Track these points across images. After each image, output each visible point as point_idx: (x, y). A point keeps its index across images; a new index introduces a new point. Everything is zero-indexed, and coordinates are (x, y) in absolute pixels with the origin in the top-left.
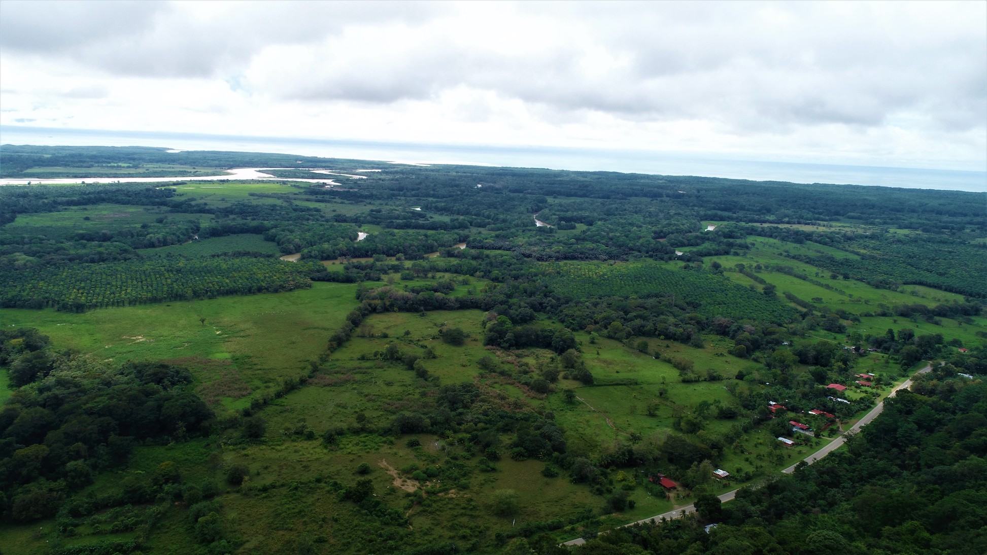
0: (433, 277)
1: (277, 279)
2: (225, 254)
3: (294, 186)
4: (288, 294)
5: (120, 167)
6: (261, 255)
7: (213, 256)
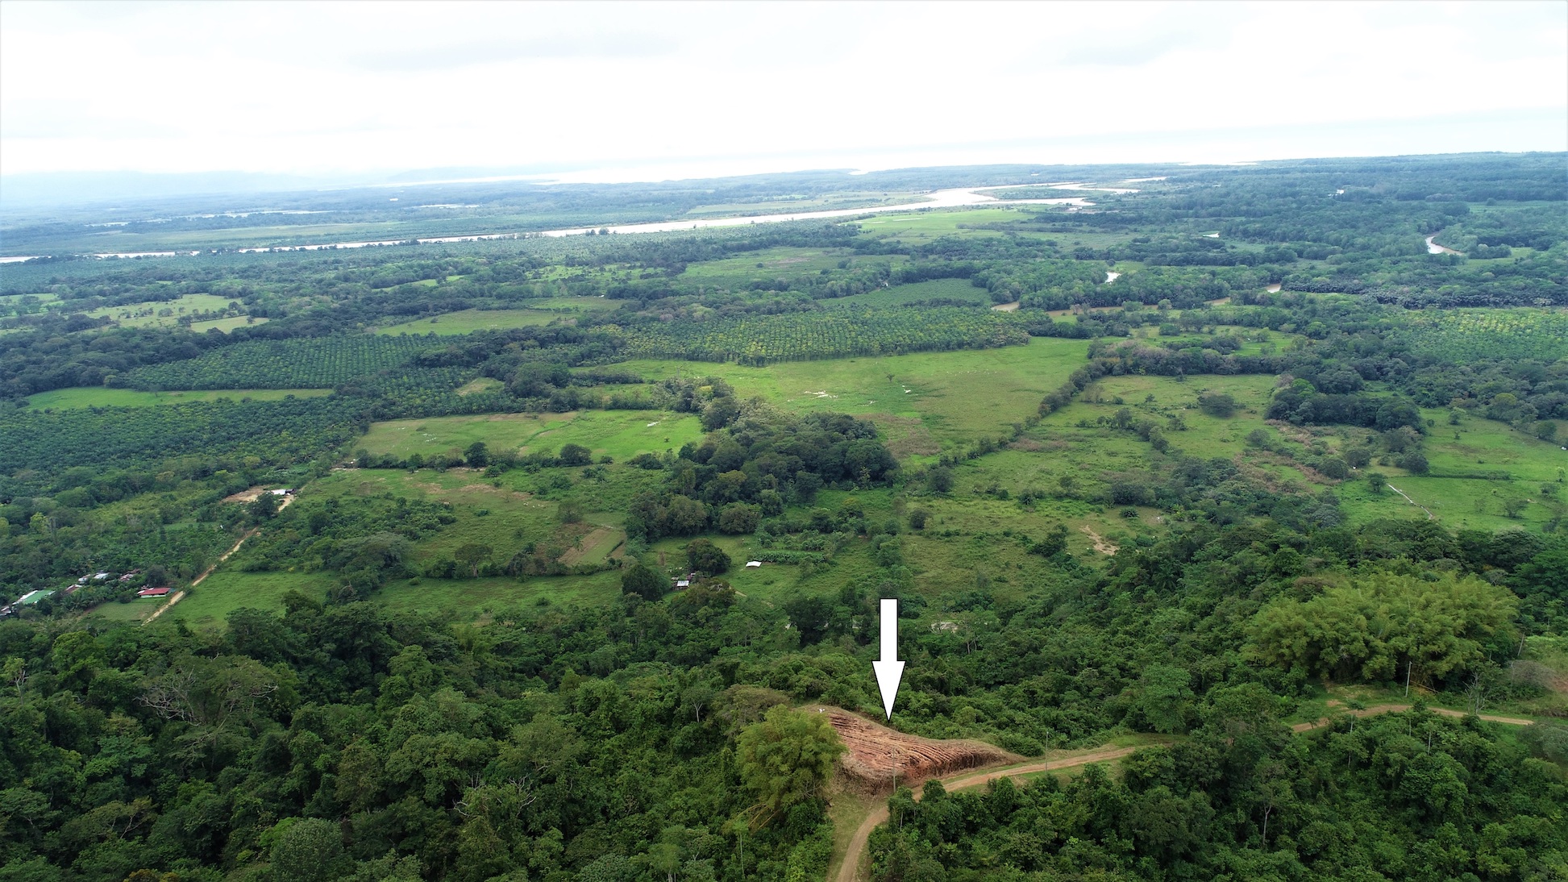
0: (1211, 332)
1: (983, 333)
2: (920, 303)
3: (1023, 211)
4: (996, 352)
5: (793, 199)
6: (965, 303)
7: (906, 306)
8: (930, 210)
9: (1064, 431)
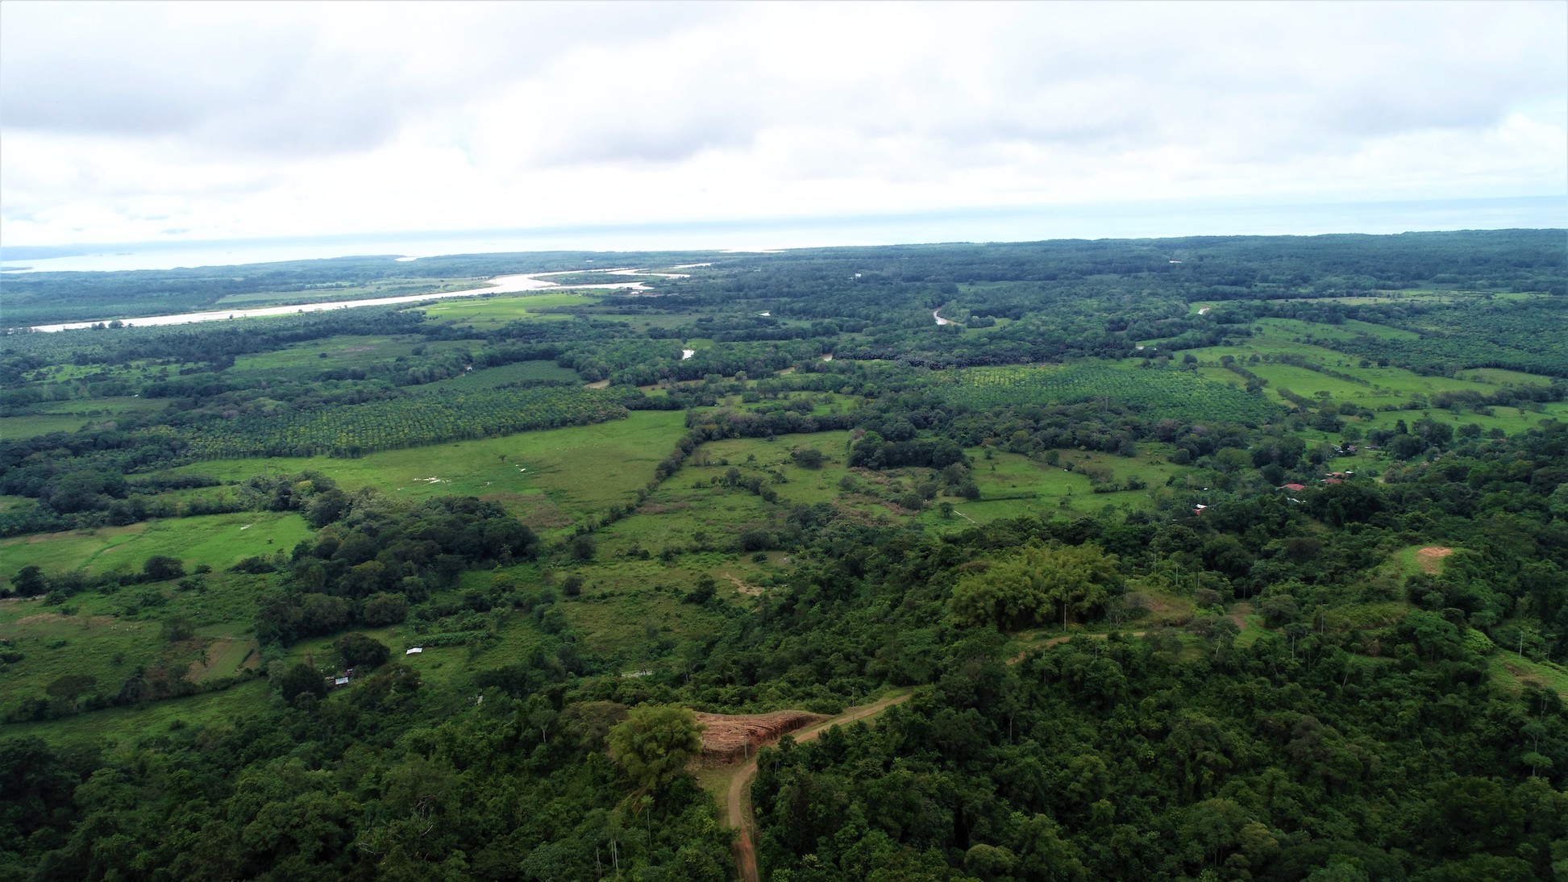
0: (785, 398)
1: (584, 409)
2: (513, 385)
3: (588, 295)
4: (599, 426)
5: (341, 286)
6: (558, 383)
7: (499, 388)
8: (493, 295)
9: (683, 493)
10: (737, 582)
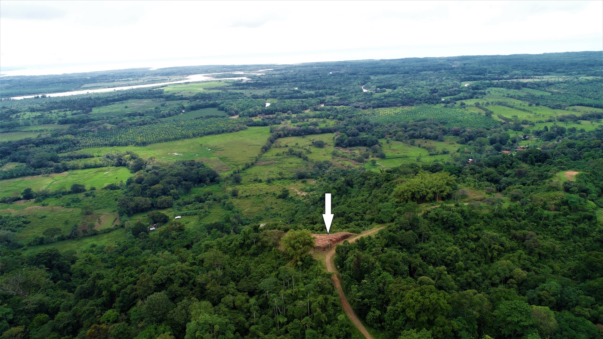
0: (307, 121)
1: (230, 126)
2: (202, 117)
3: (226, 82)
4: (237, 133)
5: (129, 81)
6: (219, 116)
7: (196, 119)
8: (189, 83)
9: (272, 158)
10: (297, 191)
